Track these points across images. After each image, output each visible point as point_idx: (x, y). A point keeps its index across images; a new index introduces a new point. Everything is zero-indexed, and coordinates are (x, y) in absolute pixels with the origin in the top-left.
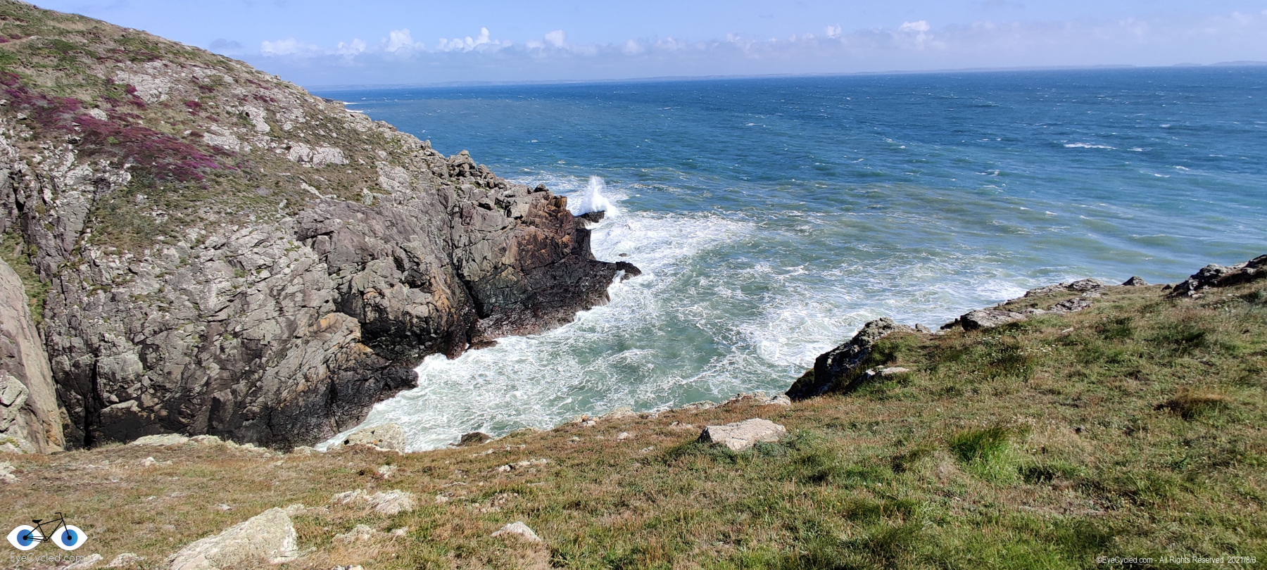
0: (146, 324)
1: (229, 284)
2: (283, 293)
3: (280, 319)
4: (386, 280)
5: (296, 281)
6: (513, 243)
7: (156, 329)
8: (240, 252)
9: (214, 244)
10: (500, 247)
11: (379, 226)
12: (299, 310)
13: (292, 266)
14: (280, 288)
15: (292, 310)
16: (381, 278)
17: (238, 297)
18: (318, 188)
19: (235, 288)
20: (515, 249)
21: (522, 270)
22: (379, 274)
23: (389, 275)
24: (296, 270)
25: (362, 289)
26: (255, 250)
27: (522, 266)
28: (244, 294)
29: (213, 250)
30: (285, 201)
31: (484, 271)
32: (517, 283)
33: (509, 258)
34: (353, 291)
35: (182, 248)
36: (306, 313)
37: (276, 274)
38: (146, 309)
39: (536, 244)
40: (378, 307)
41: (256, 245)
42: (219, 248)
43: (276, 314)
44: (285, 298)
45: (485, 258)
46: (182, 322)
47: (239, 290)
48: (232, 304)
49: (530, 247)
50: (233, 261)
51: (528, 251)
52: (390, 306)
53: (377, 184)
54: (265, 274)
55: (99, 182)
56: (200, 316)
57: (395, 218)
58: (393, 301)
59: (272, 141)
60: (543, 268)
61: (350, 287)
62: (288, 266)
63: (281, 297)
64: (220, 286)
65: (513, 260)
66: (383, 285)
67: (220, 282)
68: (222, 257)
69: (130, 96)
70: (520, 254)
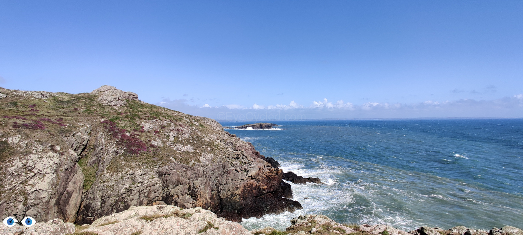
0: (106, 195)
1: (129, 186)
2: (142, 192)
3: (138, 200)
4: (181, 193)
5: (148, 188)
6: (242, 186)
7: (108, 196)
8: (136, 177)
9: (130, 174)
10: (236, 187)
11: (189, 173)
12: (145, 198)
13: (148, 183)
14: (142, 190)
15: (143, 197)
16: (180, 192)
17: (130, 190)
18: (175, 159)
19: (130, 188)
20: (242, 188)
21: (243, 197)
22: (180, 190)
23: (183, 191)
24: (149, 185)
25: (173, 195)
26: (140, 177)
27: (243, 196)
28: (132, 190)
29: (129, 175)
30: (161, 162)
31: (227, 195)
32: (239, 202)
33: (239, 192)
34: (170, 195)
35: (123, 174)
36: (148, 199)
37: (143, 185)
38: (108, 190)
39: (252, 188)
40: (176, 202)
41: (141, 175)
42: (132, 175)
43: (138, 198)
44: (142, 193)
45: (229, 190)
46: (114, 195)
47: (131, 189)
48: (128, 193)
49: (248, 188)
50: (134, 180)
51: (247, 190)
52: (180, 202)
53: (198, 159)
54: (140, 184)
55: (117, 153)
56: (118, 194)
57: (197, 171)
58: (181, 200)
59: (172, 143)
60: (252, 198)
61: (170, 193)
62: (147, 183)
63: (141, 193)
64: (126, 186)
65: (240, 193)
66: (180, 194)
67: (127, 185)
68: (132, 178)
69: (141, 129)
70: (244, 191)
